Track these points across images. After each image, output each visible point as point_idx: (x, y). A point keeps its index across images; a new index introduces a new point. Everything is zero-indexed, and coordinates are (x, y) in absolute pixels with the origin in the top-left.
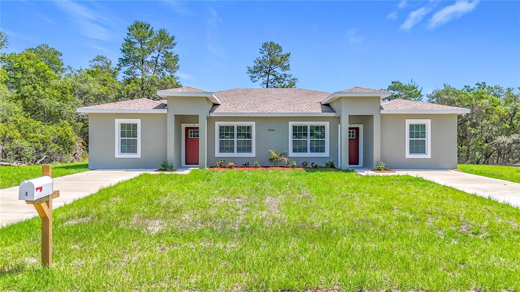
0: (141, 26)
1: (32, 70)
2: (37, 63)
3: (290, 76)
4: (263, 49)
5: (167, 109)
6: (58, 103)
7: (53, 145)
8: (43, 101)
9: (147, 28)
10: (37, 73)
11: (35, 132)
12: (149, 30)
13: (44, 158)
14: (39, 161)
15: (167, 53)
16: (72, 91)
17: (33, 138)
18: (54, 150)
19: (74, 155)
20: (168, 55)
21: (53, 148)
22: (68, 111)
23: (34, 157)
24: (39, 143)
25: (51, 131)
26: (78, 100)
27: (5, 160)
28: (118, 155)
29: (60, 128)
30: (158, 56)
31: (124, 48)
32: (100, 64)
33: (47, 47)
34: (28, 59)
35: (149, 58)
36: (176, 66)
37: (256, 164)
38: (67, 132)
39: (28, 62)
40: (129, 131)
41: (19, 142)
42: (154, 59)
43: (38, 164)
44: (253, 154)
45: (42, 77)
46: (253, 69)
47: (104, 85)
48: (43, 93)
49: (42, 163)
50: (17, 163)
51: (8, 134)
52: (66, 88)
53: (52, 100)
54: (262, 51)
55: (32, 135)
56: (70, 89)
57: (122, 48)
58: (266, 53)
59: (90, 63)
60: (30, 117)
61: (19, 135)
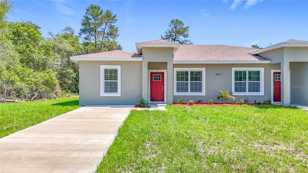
0: (95, 8)
1: (25, 34)
2: (28, 29)
3: (189, 41)
4: (171, 24)
5: (142, 57)
6: (44, 57)
7: (42, 86)
8: (34, 55)
9: (99, 9)
10: (29, 36)
11: (29, 77)
12: (100, 11)
13: (36, 95)
14: (33, 98)
15: (111, 25)
16: (53, 48)
17: (28, 81)
18: (44, 89)
19: (56, 93)
20: (111, 27)
21: (43, 88)
22: (51, 62)
23: (29, 95)
24: (33, 85)
25: (40, 76)
26: (57, 55)
27: (9, 97)
28: (103, 94)
29: (46, 74)
30: (105, 27)
31: (83, 22)
32: (68, 32)
33: (31, 23)
34: (23, 26)
35: (99, 30)
36: (117, 34)
37: (211, 102)
38: (52, 77)
39: (22, 28)
40: (111, 75)
41: (19, 84)
42: (102, 30)
43: (32, 100)
44: (203, 93)
45: (32, 38)
46: (164, 37)
47: (73, 46)
48: (33, 50)
49: (35, 99)
50: (18, 100)
51: (11, 78)
52: (49, 46)
53: (40, 55)
54: (170, 25)
55: (27, 79)
56: (51, 47)
57: (82, 22)
58: (173, 26)
59: (62, 32)
60: (25, 66)
61: (18, 79)
